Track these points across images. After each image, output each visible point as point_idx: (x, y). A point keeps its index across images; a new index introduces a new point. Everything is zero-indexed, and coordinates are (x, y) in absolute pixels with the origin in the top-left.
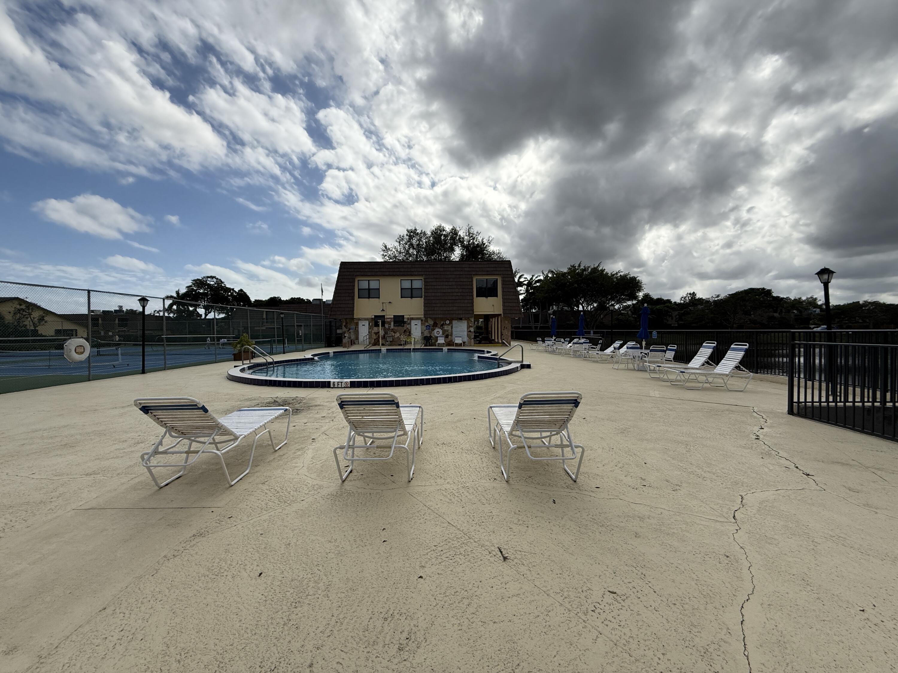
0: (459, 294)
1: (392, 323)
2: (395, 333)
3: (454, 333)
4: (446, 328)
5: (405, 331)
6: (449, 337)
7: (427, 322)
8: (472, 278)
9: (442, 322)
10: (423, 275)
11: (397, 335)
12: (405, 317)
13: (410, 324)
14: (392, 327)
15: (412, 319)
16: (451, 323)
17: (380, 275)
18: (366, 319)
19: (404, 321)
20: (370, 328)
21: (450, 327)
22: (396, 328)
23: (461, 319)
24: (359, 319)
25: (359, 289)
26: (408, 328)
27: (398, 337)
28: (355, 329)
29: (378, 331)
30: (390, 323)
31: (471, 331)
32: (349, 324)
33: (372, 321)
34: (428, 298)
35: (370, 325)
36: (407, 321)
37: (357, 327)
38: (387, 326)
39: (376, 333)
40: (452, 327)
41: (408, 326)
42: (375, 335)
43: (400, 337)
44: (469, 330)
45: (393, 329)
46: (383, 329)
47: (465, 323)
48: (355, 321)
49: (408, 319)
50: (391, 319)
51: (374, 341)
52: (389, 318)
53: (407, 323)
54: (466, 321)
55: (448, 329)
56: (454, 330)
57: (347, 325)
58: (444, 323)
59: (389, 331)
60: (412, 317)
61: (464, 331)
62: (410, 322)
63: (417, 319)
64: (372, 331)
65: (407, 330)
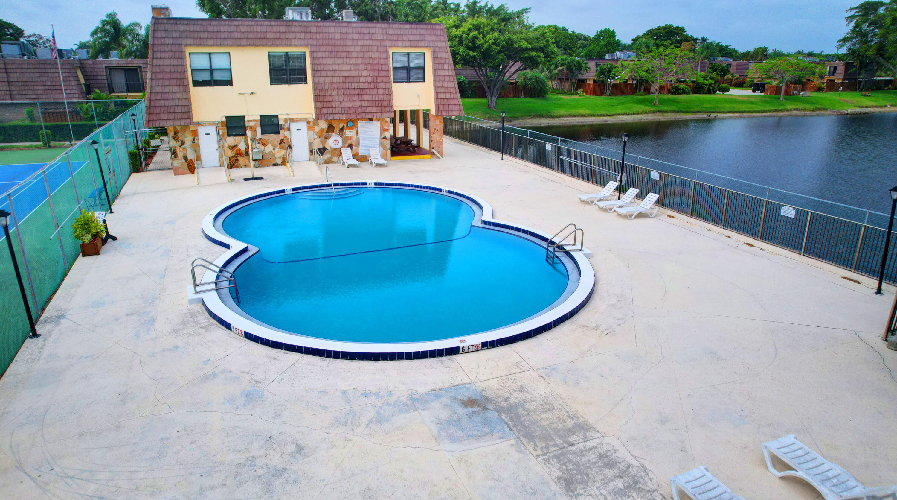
0: (369, 79)
1: (259, 130)
2: (264, 145)
3: (361, 142)
4: (348, 133)
5: (281, 142)
6: (354, 148)
8: (387, 52)
9: (341, 125)
11: (269, 149)
12: (280, 117)
13: (288, 129)
14: (259, 135)
15: (292, 120)
16: (355, 126)
17: (231, 45)
18: (211, 124)
19: (278, 124)
20: (220, 140)
21: (354, 132)
22: (266, 137)
23: (371, 120)
24: (199, 124)
25: (192, 70)
26: (286, 137)
27: (271, 152)
28: (194, 142)
29: (235, 144)
30: (256, 129)
31: (387, 137)
32: (180, 134)
33: (222, 127)
34: (319, 87)
35: (219, 134)
36: (284, 125)
37: (196, 138)
38: (249, 134)
39: (232, 148)
40: (357, 131)
41: (287, 133)
42: (229, 150)
43: (273, 151)
44: (383, 136)
45: (260, 139)
46: (243, 140)
47: (376, 125)
48: (192, 128)
49: (286, 121)
50: (255, 122)
51: (230, 160)
52: (251, 121)
53: (284, 127)
54: (379, 121)
55: (351, 135)
56: (361, 136)
57: (177, 136)
58: (344, 126)
59: (254, 143)
60: (291, 117)
61: (376, 138)
62: (290, 126)
63: (301, 120)
64: (223, 144)
65: (284, 139)
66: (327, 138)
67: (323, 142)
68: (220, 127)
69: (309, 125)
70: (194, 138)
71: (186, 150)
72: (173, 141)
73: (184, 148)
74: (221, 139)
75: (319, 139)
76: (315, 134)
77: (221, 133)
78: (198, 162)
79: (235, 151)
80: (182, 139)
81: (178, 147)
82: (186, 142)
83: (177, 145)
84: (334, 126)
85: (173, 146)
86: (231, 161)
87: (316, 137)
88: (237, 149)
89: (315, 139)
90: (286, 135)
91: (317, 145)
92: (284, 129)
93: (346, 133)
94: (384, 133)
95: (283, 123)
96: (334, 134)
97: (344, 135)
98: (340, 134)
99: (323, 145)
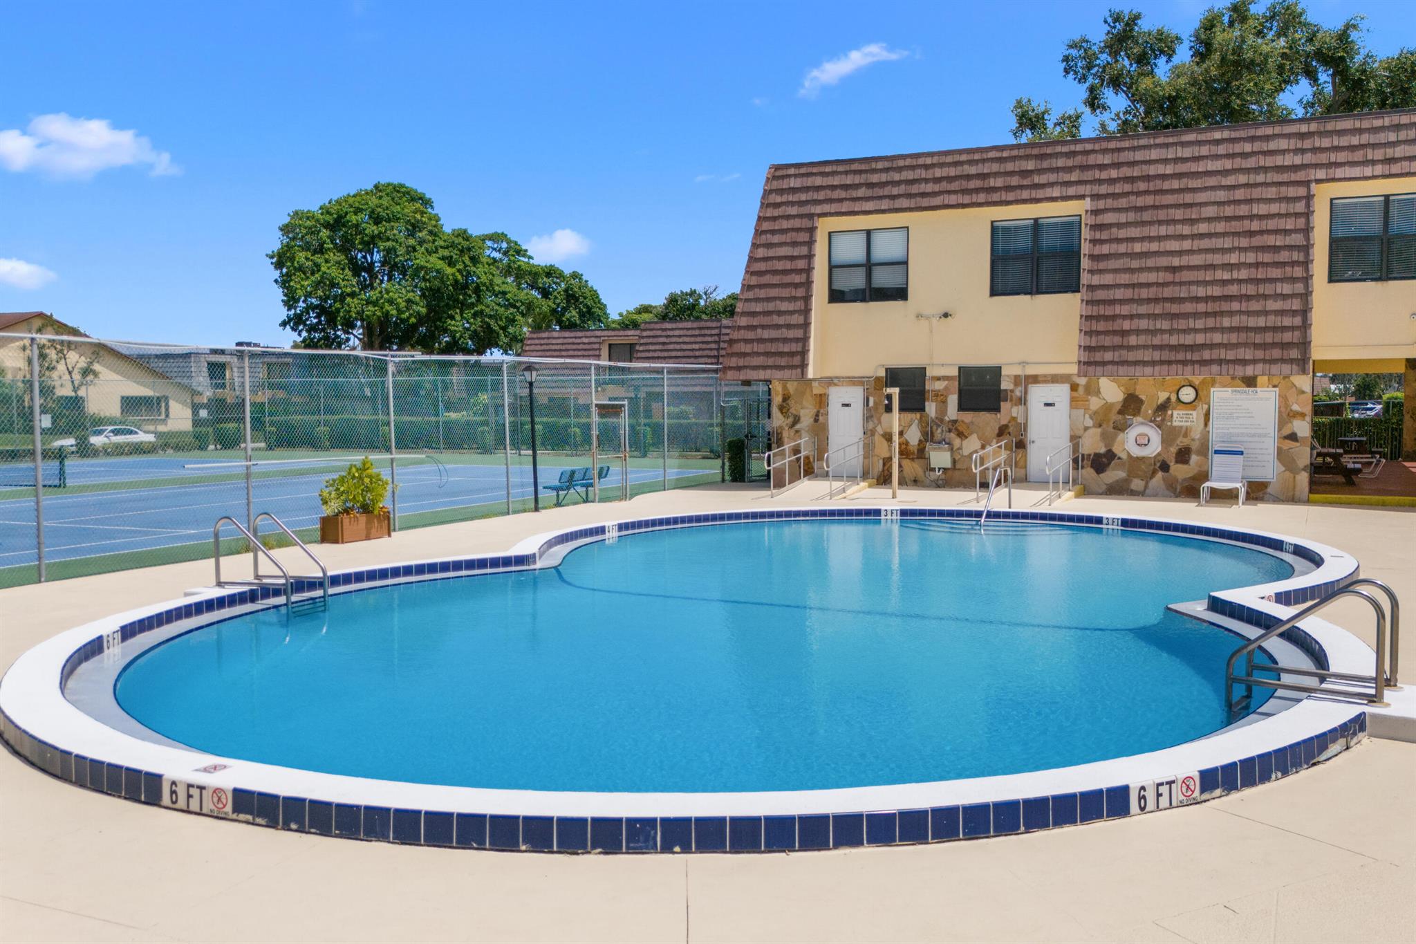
0: (1243, 274)
1: (953, 400)
2: (961, 435)
3: (1215, 440)
4: (1178, 418)
5: (1002, 432)
6: (1194, 458)
7: (1097, 393)
8: (1308, 197)
9: (1163, 396)
10: (1080, 198)
11: (971, 444)
12: (1004, 372)
13: (1022, 401)
14: (952, 411)
15: (1035, 379)
16: (1201, 397)
18: (853, 381)
19: (999, 391)
20: (868, 417)
21: (1196, 416)
22: (968, 417)
23: (1250, 382)
24: (830, 381)
25: (832, 267)
26: (1014, 419)
27: (976, 453)
28: (816, 421)
29: (899, 429)
30: (946, 397)
31: (1300, 434)
32: (793, 402)
35: (868, 405)
36: (1012, 391)
37: (822, 411)
38: (931, 408)
40: (1207, 415)
41: (1016, 411)
42: (885, 443)
43: (982, 452)
44: (1286, 432)
45: (955, 422)
46: (916, 421)
47: (1267, 399)
48: (815, 390)
49: (1017, 380)
50: (946, 382)
51: (884, 465)
52: (939, 379)
53: (1011, 396)
54: (1277, 389)
55: (1188, 424)
56: (1217, 429)
57: (788, 404)
58: (1169, 399)
59: (939, 430)
60: (1031, 371)
61: (1265, 435)
62: (1026, 393)
63: (1055, 379)
64: (874, 428)
65: (1010, 425)
66: (1121, 428)
67: (1108, 438)
68: (872, 390)
69: (1075, 394)
70: (818, 412)
71: (800, 435)
72: (779, 414)
73: (797, 431)
74: (872, 416)
75: (1099, 430)
76: (1087, 416)
77: (871, 403)
78: (819, 462)
80: (794, 412)
81: (787, 428)
82: (802, 419)
83: (784, 424)
84: (1143, 397)
85: (778, 425)
86: (886, 468)
87: (1089, 422)
89: (1086, 429)
90: (1014, 415)
91: (1092, 444)
92: (1011, 400)
93: (1175, 418)
94: (1290, 425)
95: (1011, 387)
96: (1139, 419)
97: (1169, 424)
98: (1158, 419)
99: (1106, 446)
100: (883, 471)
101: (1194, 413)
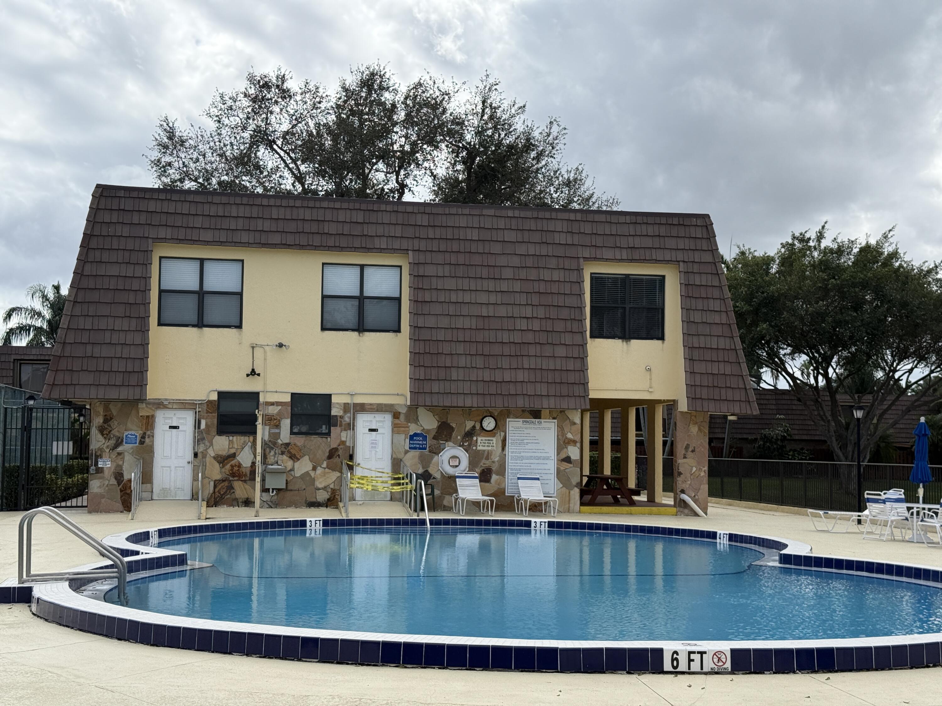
0: (536, 325)
1: (286, 423)
2: (293, 458)
3: (510, 464)
4: (482, 443)
5: (332, 454)
6: (494, 477)
7: (416, 420)
8: (580, 270)
9: (469, 425)
10: (406, 251)
11: (304, 466)
12: (334, 400)
13: (351, 426)
14: (285, 435)
15: (362, 408)
16: (500, 426)
17: (247, 245)
18: (184, 405)
19: (329, 415)
20: (198, 441)
21: (495, 441)
22: (300, 441)
23: (536, 414)
24: (160, 405)
25: (161, 292)
26: (343, 443)
27: (307, 473)
28: (142, 443)
29: (232, 451)
30: (279, 421)
31: (572, 458)
32: (116, 423)
33: (208, 412)
34: (425, 335)
35: (199, 427)
36: (341, 417)
37: (148, 433)
38: (262, 432)
39: (222, 460)
40: (504, 441)
41: (344, 436)
42: (217, 465)
43: (312, 474)
44: (563, 456)
45: (287, 445)
46: (250, 444)
47: (549, 429)
48: (144, 411)
49: (346, 407)
50: (280, 407)
51: (215, 487)
52: (272, 404)
53: (341, 422)
54: (556, 421)
55: (490, 448)
56: (512, 452)
57: (110, 426)
58: (474, 427)
59: (272, 453)
60: (359, 400)
61: (548, 458)
62: (354, 419)
63: (379, 409)
64: (206, 450)
65: (339, 447)
66: (436, 451)
67: (425, 461)
68: (204, 414)
69: (397, 421)
70: (145, 433)
71: (123, 458)
72: (99, 436)
73: (119, 454)
74: (203, 439)
75: (417, 453)
76: (407, 441)
77: (203, 426)
78: (145, 485)
79: (228, 467)
80: (117, 434)
81: (108, 450)
82: (125, 441)
83: (105, 446)
84: (454, 425)
85: (97, 447)
86: (217, 490)
87: (409, 447)
88: (233, 462)
89: (406, 452)
90: (343, 439)
91: (413, 465)
92: (341, 426)
93: (479, 444)
94: (565, 449)
95: (341, 413)
96: (451, 444)
97: (474, 448)
98: (465, 444)
99: (423, 468)
100: (214, 492)
101: (494, 439)
